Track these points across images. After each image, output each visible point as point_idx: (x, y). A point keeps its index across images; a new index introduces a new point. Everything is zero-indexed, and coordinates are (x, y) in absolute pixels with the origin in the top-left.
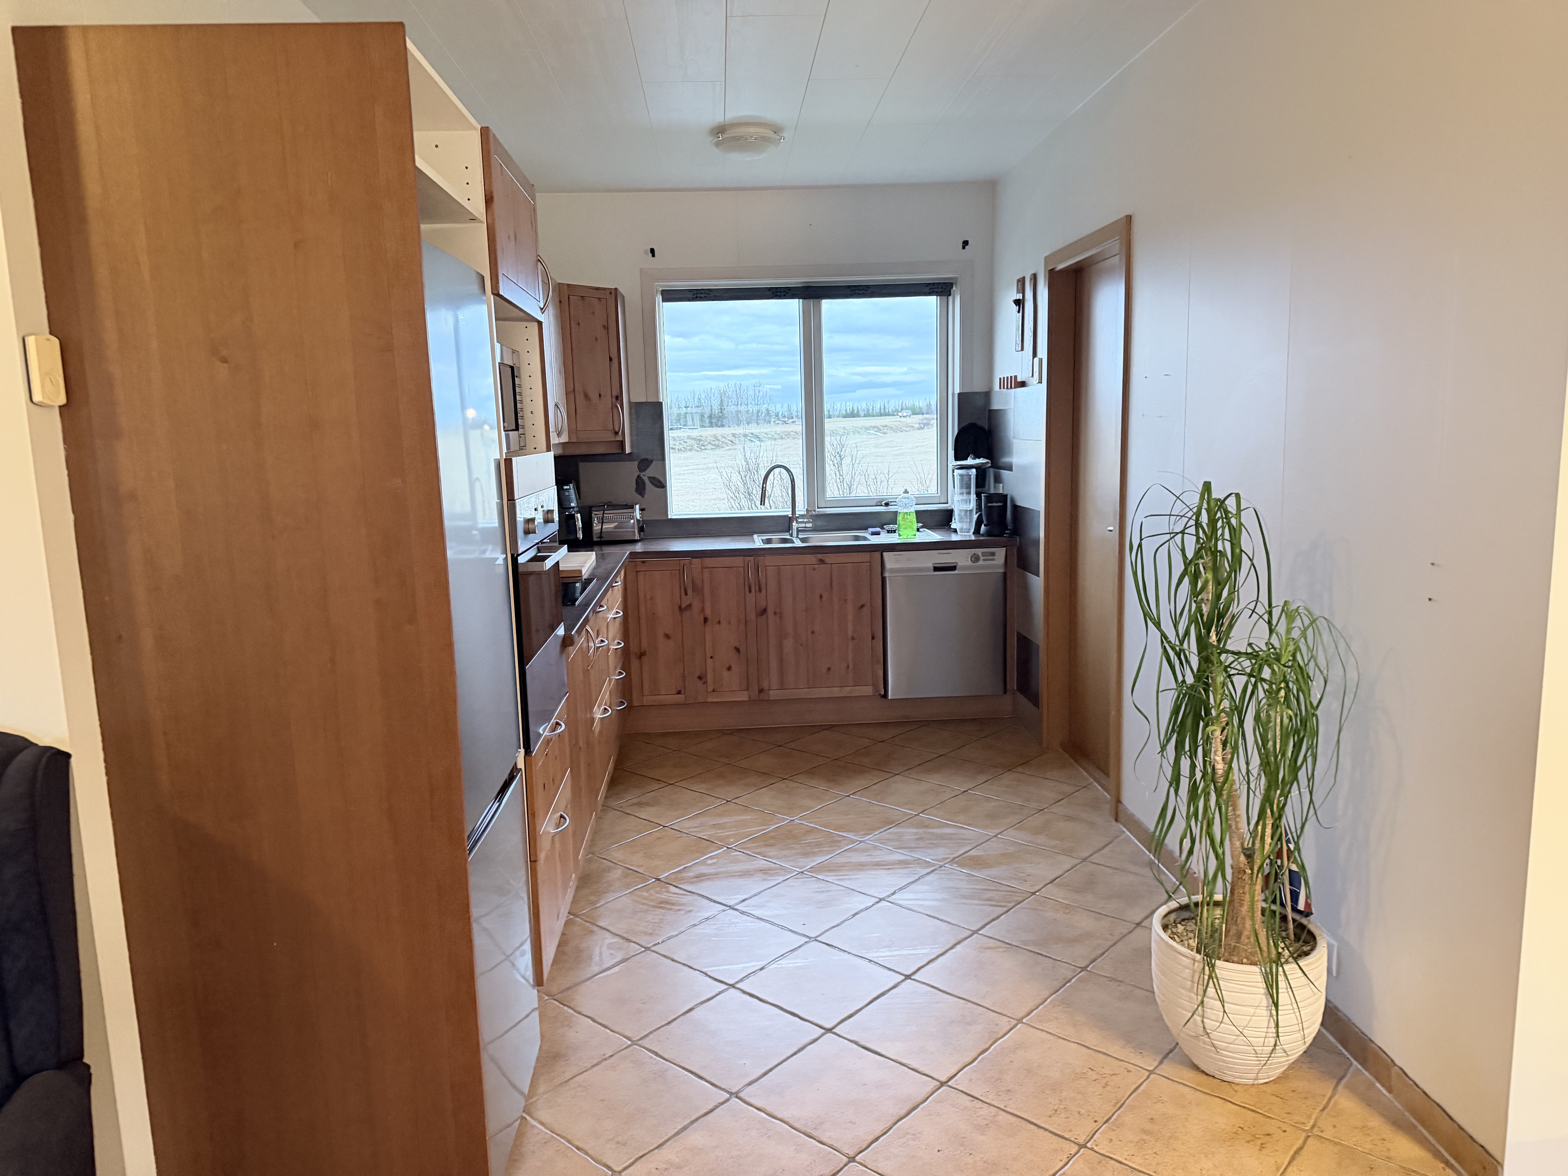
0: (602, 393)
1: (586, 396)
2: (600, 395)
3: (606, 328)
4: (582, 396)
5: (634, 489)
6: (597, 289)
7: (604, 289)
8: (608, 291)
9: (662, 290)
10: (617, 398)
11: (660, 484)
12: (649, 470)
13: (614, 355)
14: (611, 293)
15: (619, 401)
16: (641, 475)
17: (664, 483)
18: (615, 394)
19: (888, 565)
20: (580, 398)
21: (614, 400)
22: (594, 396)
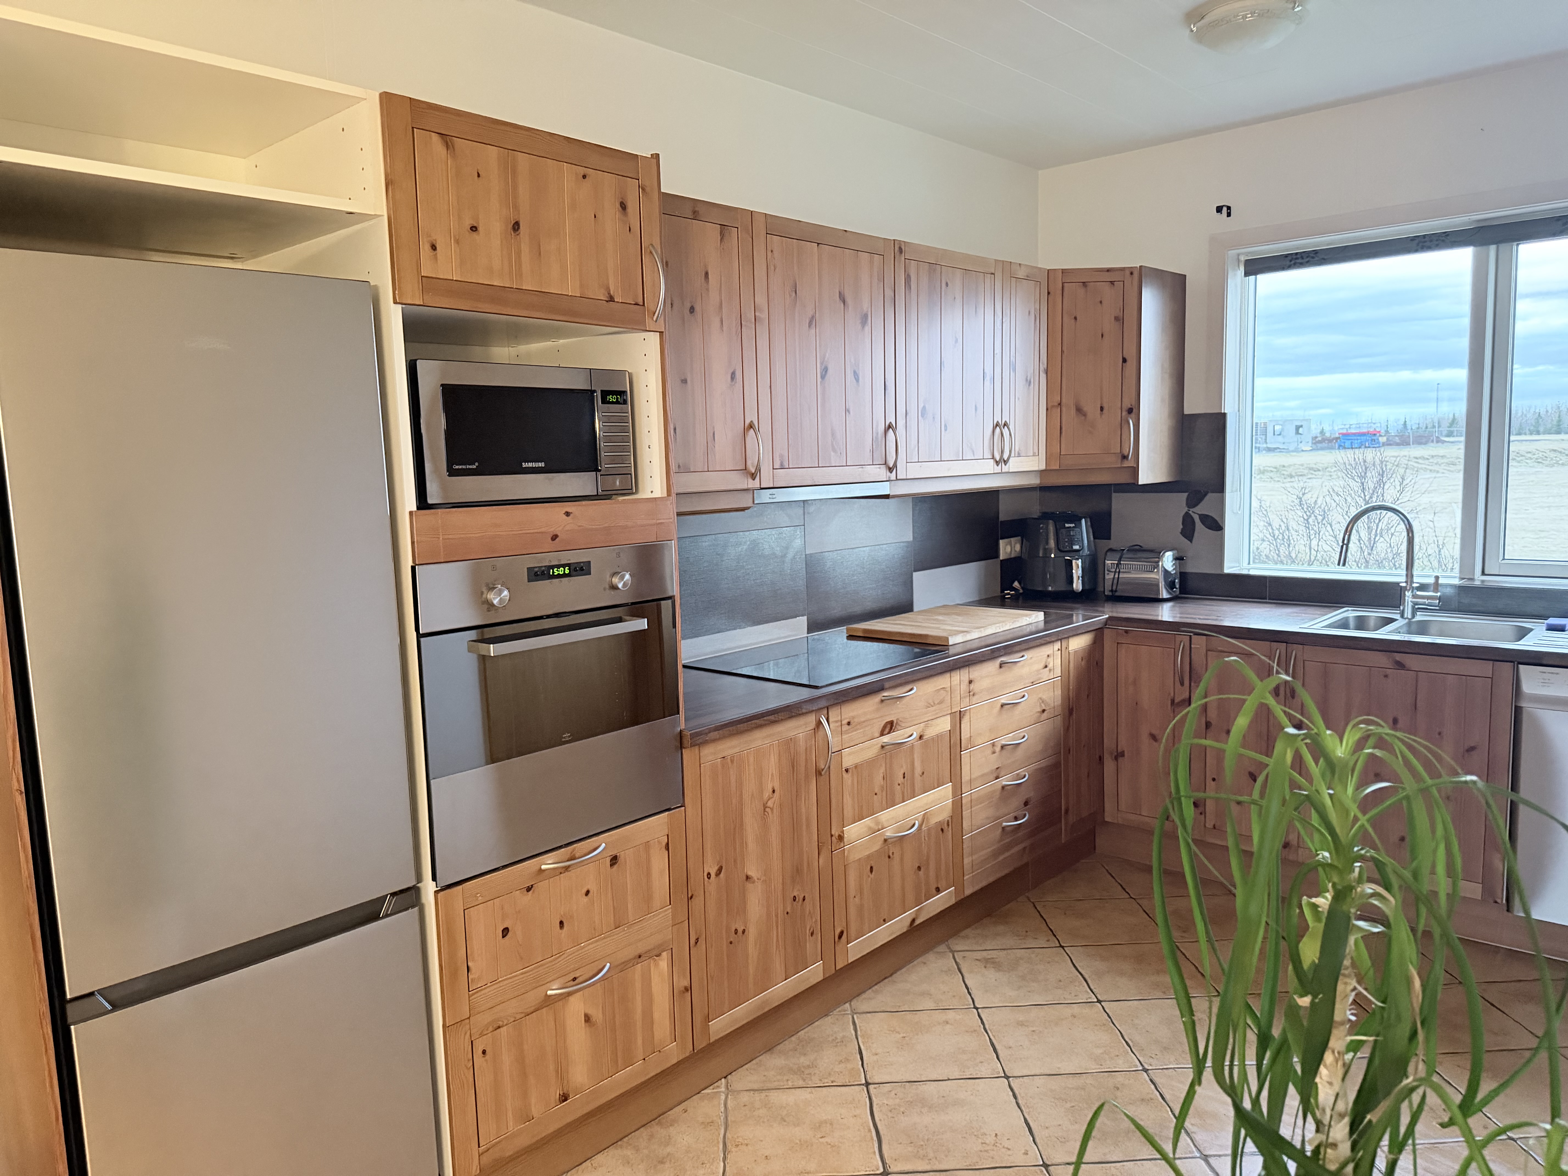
0: (1105, 406)
1: (1079, 410)
2: (1102, 409)
3: (1119, 319)
4: (1073, 411)
5: (1180, 530)
6: (1108, 270)
7: (1122, 269)
8: (1128, 273)
9: (1246, 261)
10: (1130, 411)
11: (1216, 525)
12: (1199, 506)
13: (1130, 354)
14: (1132, 273)
15: (1133, 415)
16: (1190, 512)
17: (1221, 524)
18: (1127, 404)
19: (1527, 687)
20: (1070, 413)
21: (1124, 413)
22: (1091, 409)
